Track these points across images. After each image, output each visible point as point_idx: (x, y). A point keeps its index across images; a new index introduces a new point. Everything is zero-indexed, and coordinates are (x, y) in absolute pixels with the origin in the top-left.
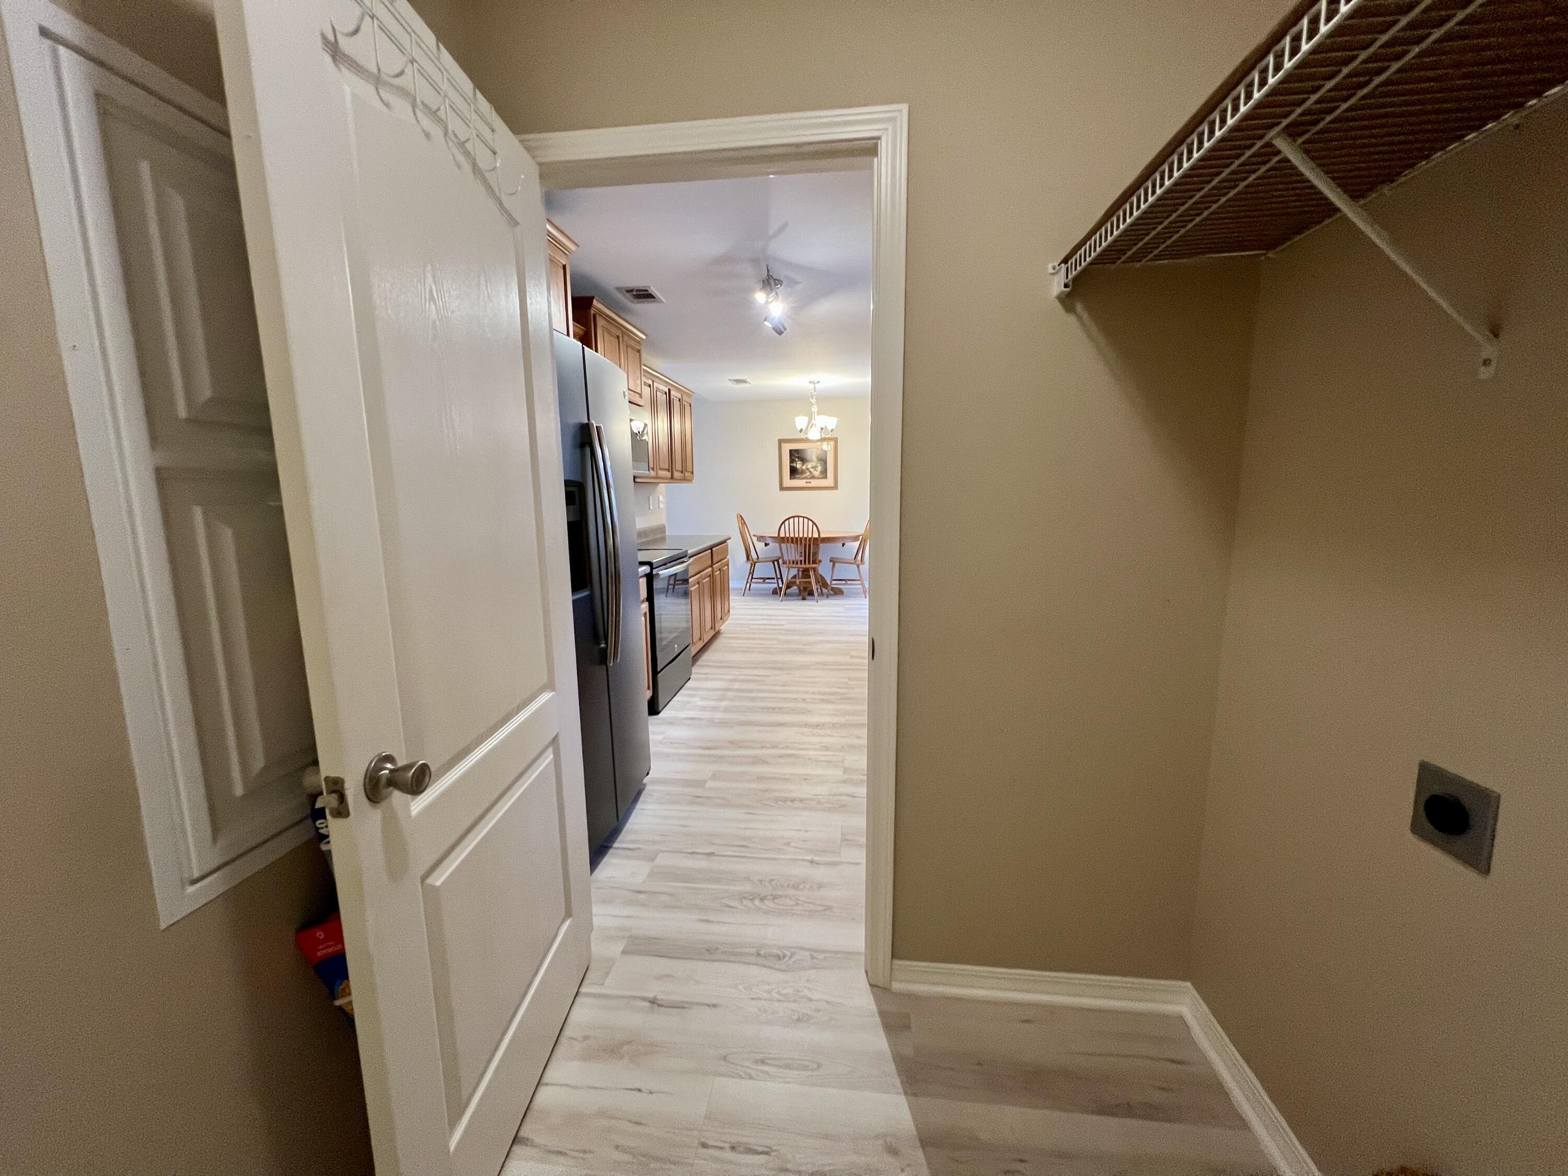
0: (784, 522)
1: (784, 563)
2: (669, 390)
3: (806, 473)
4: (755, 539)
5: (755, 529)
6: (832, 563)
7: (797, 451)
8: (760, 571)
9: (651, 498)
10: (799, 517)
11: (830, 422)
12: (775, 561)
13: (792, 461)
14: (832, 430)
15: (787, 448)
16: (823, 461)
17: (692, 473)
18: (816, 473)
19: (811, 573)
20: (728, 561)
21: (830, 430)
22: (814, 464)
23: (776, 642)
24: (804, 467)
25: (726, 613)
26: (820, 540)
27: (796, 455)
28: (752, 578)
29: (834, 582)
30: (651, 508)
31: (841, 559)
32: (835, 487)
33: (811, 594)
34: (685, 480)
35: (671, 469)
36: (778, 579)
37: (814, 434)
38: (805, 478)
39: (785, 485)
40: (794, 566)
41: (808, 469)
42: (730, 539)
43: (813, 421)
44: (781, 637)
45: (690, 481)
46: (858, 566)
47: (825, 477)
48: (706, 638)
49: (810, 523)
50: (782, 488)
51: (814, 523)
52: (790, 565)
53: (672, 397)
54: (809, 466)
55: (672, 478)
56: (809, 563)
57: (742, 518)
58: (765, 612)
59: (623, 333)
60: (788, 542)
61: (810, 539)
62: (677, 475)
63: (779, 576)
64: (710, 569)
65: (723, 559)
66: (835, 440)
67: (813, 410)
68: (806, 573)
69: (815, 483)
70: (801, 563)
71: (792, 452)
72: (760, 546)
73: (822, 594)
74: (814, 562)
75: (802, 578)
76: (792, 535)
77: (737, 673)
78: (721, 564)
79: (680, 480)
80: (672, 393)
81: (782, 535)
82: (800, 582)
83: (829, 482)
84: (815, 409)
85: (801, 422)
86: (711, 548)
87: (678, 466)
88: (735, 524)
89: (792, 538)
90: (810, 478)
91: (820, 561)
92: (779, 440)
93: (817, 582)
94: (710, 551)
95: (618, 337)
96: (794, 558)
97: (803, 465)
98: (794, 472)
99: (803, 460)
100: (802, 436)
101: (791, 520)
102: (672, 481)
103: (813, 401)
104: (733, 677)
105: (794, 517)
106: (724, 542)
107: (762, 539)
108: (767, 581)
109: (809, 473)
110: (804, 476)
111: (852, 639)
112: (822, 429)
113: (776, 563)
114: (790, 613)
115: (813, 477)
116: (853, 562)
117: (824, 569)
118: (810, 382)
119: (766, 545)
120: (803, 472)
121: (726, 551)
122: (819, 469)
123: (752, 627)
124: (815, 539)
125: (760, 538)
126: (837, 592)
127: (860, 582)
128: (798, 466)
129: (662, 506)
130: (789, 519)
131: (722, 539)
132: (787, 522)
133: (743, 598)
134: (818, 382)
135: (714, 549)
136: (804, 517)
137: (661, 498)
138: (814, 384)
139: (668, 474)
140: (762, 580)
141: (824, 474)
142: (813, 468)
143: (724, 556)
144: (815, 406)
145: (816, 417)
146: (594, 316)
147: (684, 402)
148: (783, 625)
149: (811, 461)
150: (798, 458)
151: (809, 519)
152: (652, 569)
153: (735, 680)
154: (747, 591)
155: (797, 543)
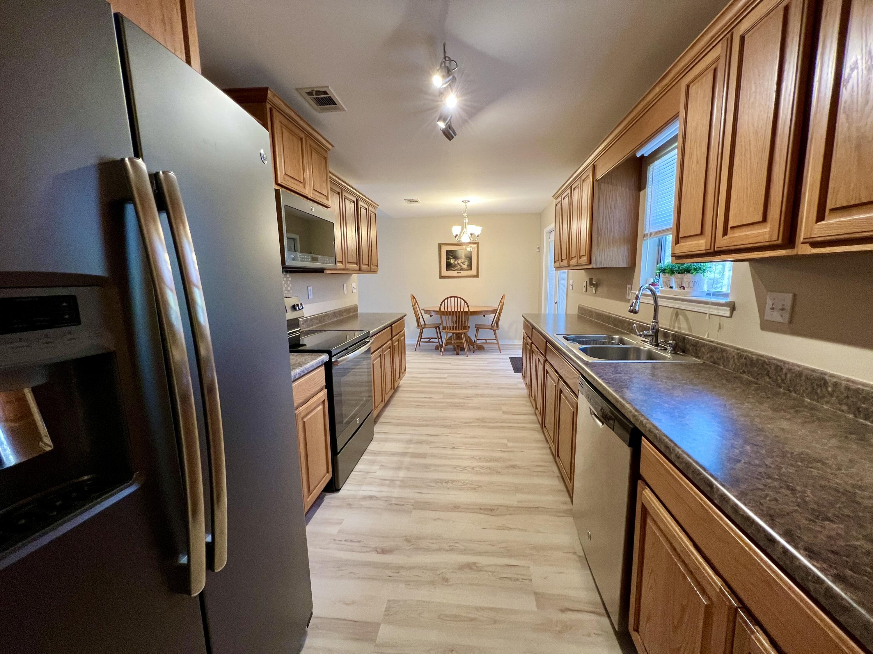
0: (444, 301)
1: (444, 328)
2: (357, 199)
3: (457, 266)
4: (423, 312)
5: (423, 305)
6: (476, 329)
7: (451, 251)
8: (427, 333)
9: (345, 285)
10: (454, 297)
11: (477, 230)
12: (437, 327)
13: (448, 258)
14: (478, 236)
15: (444, 249)
16: (470, 258)
17: (377, 266)
18: (465, 267)
19: (463, 337)
20: (405, 332)
21: (477, 236)
22: (463, 260)
23: (442, 396)
24: (456, 263)
25: (403, 371)
26: (469, 313)
27: (451, 254)
28: (421, 338)
29: (478, 342)
30: (345, 293)
31: (482, 325)
32: (477, 276)
33: (463, 349)
34: (371, 271)
35: (359, 263)
36: (439, 339)
37: (465, 239)
38: (457, 270)
39: (443, 275)
40: (451, 331)
41: (459, 264)
42: (406, 315)
43: (465, 230)
44: (446, 391)
45: (375, 272)
46: (495, 331)
47: (471, 269)
48: (387, 398)
49: (463, 301)
50: (441, 277)
51: (465, 301)
52: (448, 331)
53: (359, 206)
54: (459, 262)
55: (360, 269)
56: (461, 329)
57: (414, 298)
58: (431, 366)
59: (306, 136)
60: (447, 315)
61: (462, 312)
62: (363, 267)
63: (439, 337)
64: (390, 342)
65: (401, 332)
66: (477, 244)
67: (465, 221)
68: (458, 336)
69: (463, 273)
70: (456, 329)
71: (448, 252)
72: (426, 317)
73: (469, 350)
74: (465, 328)
75: (456, 339)
76: (449, 310)
77: (412, 432)
78: (399, 336)
79: (368, 271)
80: (360, 203)
81: (443, 309)
82: (454, 342)
83: (473, 272)
84: (466, 221)
85: (456, 230)
86: (391, 325)
87: (365, 260)
88: (410, 302)
89: (449, 312)
90: (460, 270)
91: (469, 327)
92: (439, 244)
93: (467, 342)
94: (390, 327)
95: (301, 139)
96: (451, 325)
97: (455, 261)
98: (449, 266)
99: (456, 258)
100: (456, 241)
101: (449, 299)
102: (359, 272)
103: (465, 215)
104: (408, 437)
105: (451, 297)
106: (402, 318)
107: (428, 312)
108: (432, 340)
109: (459, 267)
110: (456, 268)
111: (499, 392)
112: (471, 234)
113: (437, 328)
114: (449, 366)
115: (462, 269)
116: (490, 327)
117: (471, 334)
118: (463, 202)
119: (431, 316)
120: (455, 266)
121: (402, 326)
122: (466, 263)
123: (423, 380)
124: (466, 312)
125: (427, 312)
126: (480, 349)
127: (495, 342)
128: (452, 262)
129: (354, 291)
130: (447, 298)
131: (400, 316)
132: (446, 301)
133: (415, 353)
134: (469, 201)
135: (393, 326)
136: (458, 297)
137: (354, 285)
138: (466, 203)
139: (356, 267)
140: (428, 340)
141: (470, 267)
142: (462, 263)
143: (402, 329)
144: (466, 218)
145: (467, 226)
146: (271, 110)
147: (370, 212)
148: (446, 378)
149: (461, 258)
150: (452, 256)
151: (461, 299)
152: (331, 356)
153: (410, 442)
154: (418, 347)
155: (453, 314)
